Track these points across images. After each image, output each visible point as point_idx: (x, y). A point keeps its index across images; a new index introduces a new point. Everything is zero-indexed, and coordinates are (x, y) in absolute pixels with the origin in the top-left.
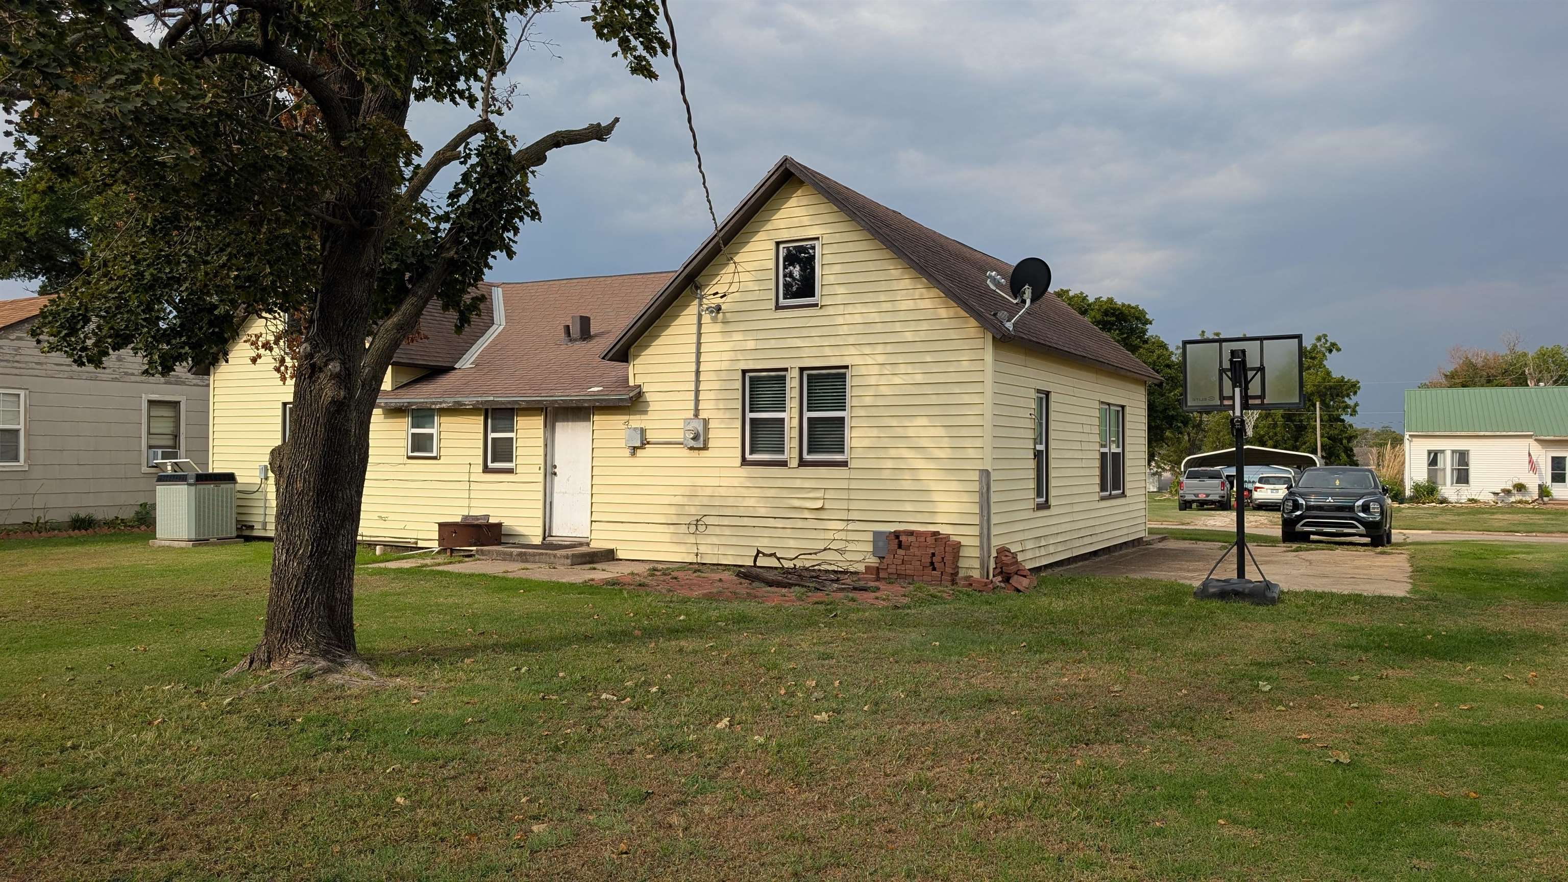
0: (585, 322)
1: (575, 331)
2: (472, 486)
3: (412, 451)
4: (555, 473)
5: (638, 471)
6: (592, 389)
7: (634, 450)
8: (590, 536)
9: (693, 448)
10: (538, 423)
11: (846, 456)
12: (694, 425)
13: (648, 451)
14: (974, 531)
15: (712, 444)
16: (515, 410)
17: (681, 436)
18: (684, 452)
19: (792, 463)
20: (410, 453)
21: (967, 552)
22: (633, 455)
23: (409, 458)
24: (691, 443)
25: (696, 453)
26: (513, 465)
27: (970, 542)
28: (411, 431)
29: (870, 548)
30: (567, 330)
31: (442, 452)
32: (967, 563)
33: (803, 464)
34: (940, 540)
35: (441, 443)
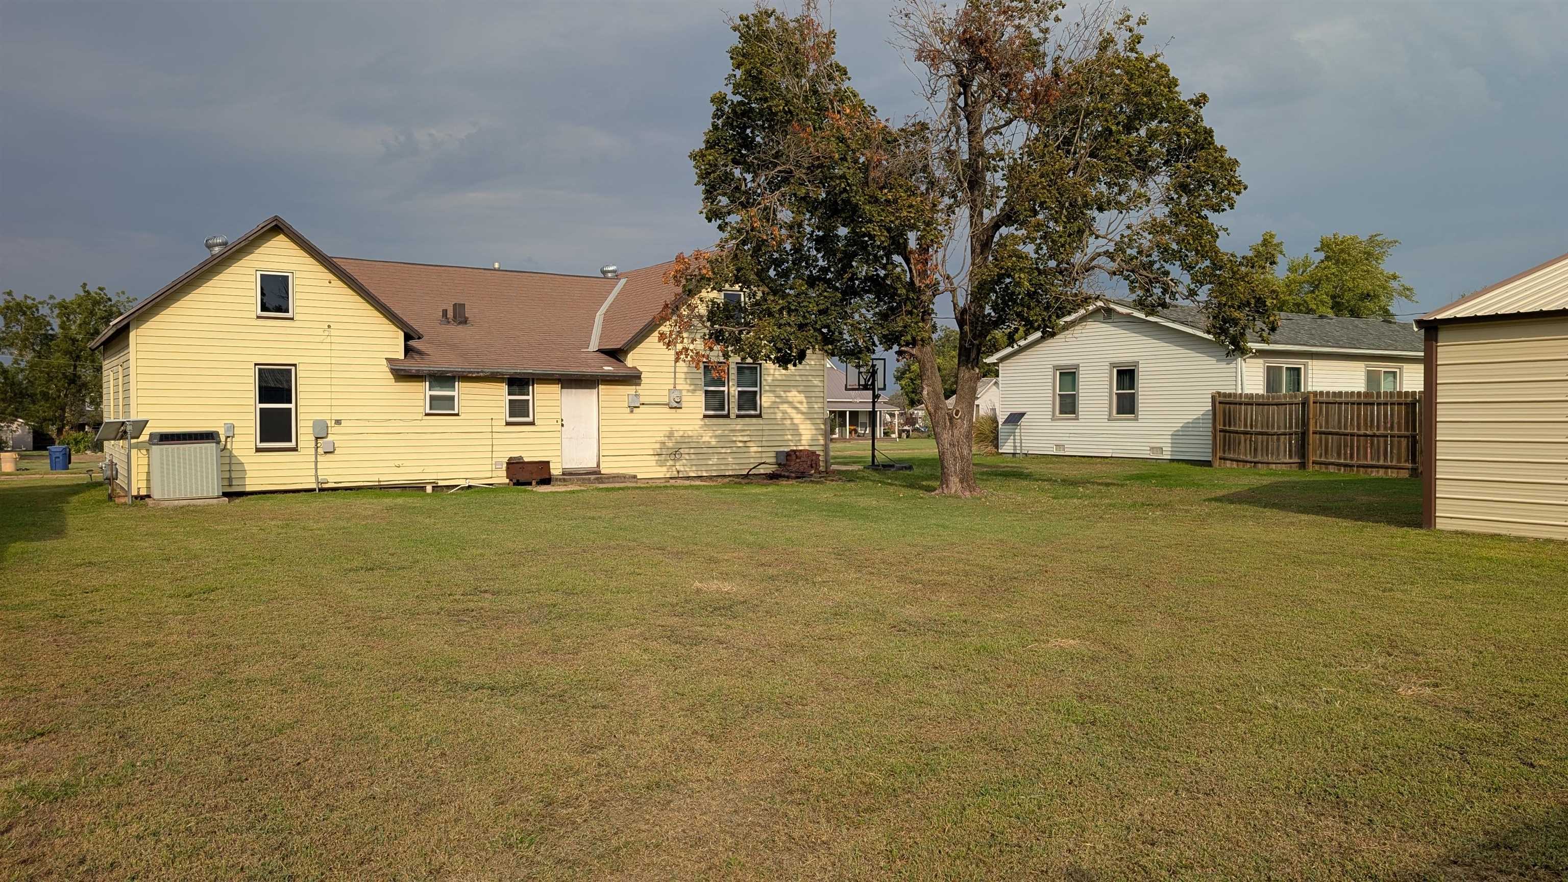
0: (460, 308)
1: (450, 314)
2: (495, 435)
3: (431, 409)
4: (562, 425)
5: (634, 422)
6: (606, 368)
7: (632, 408)
8: (598, 466)
9: (675, 408)
10: (556, 388)
11: (758, 412)
12: (677, 393)
13: (643, 409)
14: (820, 448)
15: (684, 405)
16: (533, 380)
17: (666, 400)
18: (667, 410)
19: (732, 416)
20: (428, 411)
21: (821, 458)
22: (632, 412)
23: (427, 415)
24: (675, 405)
25: (674, 410)
26: (530, 419)
27: (821, 453)
28: (429, 393)
29: (773, 460)
30: (445, 312)
31: (462, 410)
32: (821, 464)
33: (738, 416)
34: (813, 453)
35: (462, 403)
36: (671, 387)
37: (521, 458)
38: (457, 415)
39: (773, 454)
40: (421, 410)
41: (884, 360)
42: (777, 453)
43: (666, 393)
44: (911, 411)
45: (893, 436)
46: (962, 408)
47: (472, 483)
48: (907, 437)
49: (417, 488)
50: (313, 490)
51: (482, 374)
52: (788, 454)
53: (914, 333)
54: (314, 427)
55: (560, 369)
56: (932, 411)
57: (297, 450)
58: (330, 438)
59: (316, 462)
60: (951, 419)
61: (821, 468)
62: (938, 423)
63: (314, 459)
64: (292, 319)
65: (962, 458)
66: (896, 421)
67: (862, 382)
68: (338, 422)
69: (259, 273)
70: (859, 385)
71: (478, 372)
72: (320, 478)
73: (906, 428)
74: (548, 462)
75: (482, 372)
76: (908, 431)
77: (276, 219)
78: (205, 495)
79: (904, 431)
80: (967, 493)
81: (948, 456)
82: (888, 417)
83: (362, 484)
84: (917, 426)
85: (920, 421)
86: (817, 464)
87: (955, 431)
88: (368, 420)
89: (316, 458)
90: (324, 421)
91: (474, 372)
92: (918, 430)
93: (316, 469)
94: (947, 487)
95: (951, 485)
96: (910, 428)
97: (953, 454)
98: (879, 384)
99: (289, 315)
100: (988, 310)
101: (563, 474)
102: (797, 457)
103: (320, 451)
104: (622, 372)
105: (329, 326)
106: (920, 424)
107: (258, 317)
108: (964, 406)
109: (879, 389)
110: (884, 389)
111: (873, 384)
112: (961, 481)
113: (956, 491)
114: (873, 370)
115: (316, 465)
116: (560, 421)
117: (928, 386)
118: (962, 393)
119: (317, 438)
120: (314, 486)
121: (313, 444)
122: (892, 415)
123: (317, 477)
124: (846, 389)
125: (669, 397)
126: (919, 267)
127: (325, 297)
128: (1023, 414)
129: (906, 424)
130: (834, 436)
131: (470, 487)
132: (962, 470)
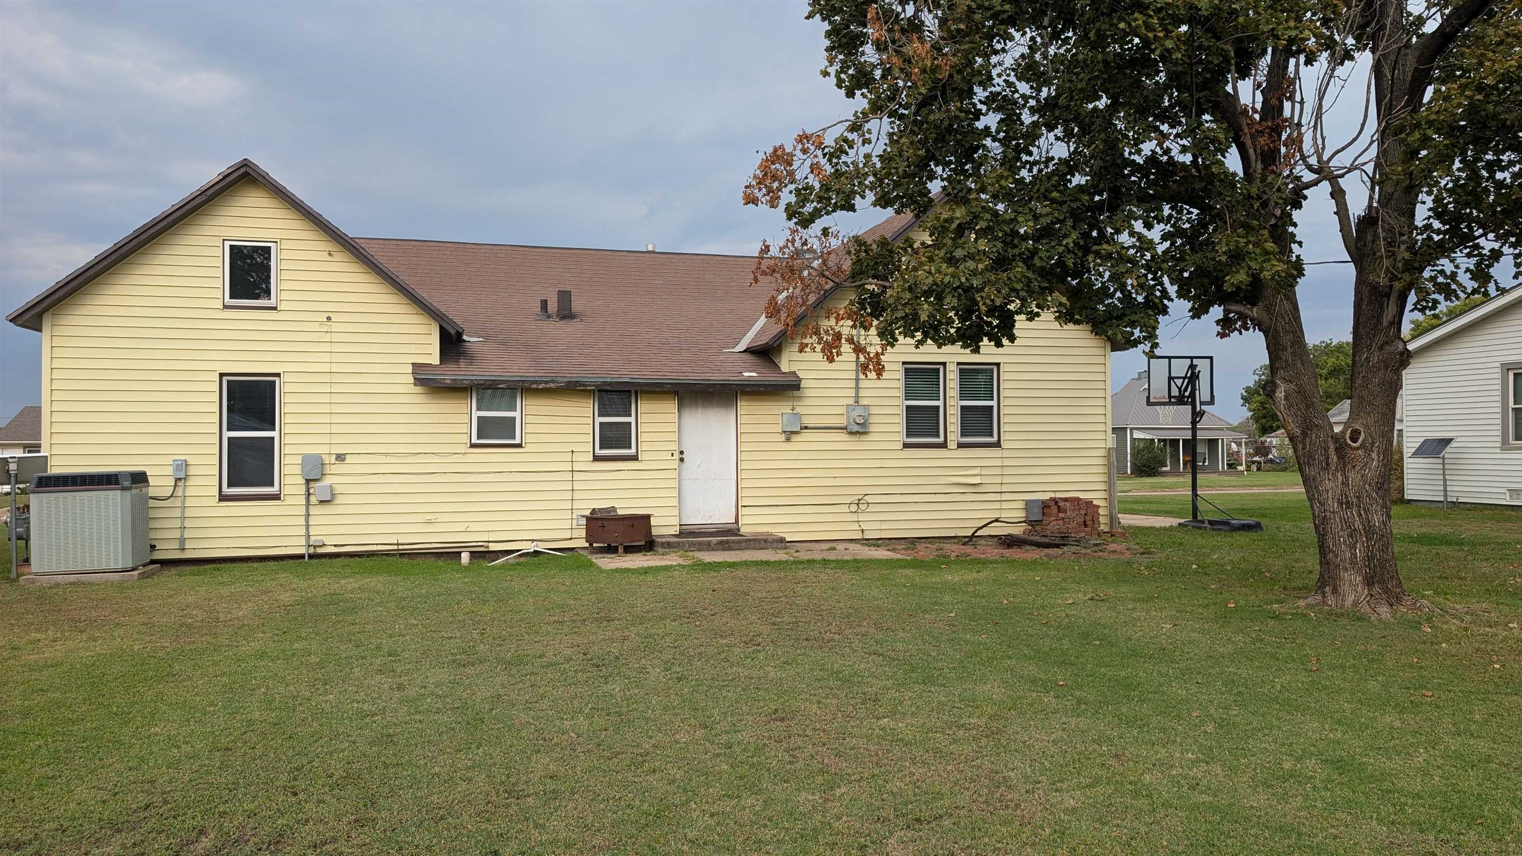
0: (565, 297)
1: (553, 307)
2: (577, 476)
3: (478, 438)
4: (682, 460)
5: (793, 455)
6: (746, 374)
7: (789, 435)
8: (737, 522)
9: (857, 433)
10: (670, 407)
11: (995, 439)
12: (859, 411)
13: (806, 436)
14: (1103, 495)
15: (872, 428)
16: (636, 392)
17: (842, 421)
18: (844, 437)
19: (952, 445)
20: (475, 440)
21: (1101, 511)
22: (788, 440)
23: (473, 446)
24: (856, 428)
25: (854, 438)
26: (632, 451)
27: (1102, 503)
28: (476, 414)
29: (1021, 514)
30: (544, 304)
31: (528, 438)
32: (1102, 520)
33: (961, 446)
34: (1089, 503)
35: (528, 429)
36: (851, 401)
37: (614, 509)
38: (519, 446)
39: (1021, 505)
40: (465, 439)
41: (1211, 358)
42: (1027, 502)
43: (842, 410)
44: (1263, 439)
45: (1240, 468)
46: (1366, 426)
47: (541, 547)
48: (1259, 469)
49: (450, 555)
50: (301, 557)
51: (552, 385)
52: (1045, 506)
53: (1253, 265)
54: (303, 465)
55: (674, 376)
56: (1298, 432)
57: (279, 499)
58: (327, 481)
59: (308, 516)
60: (1341, 448)
61: (1103, 528)
62: (1311, 456)
63: (304, 512)
64: (275, 308)
65: (1369, 531)
66: (1243, 451)
67: (1175, 392)
68: (340, 458)
69: (227, 244)
70: (1170, 397)
71: (547, 382)
72: (312, 539)
73: (1257, 459)
74: (647, 517)
75: (553, 382)
76: (1259, 463)
77: (245, 163)
78: (104, 567)
79: (1253, 462)
80: (1384, 611)
81: (1335, 524)
82: (1234, 445)
83: (375, 548)
84: (1271, 456)
85: (1274, 451)
86: (1095, 519)
87: (1352, 475)
88: (386, 454)
89: (307, 510)
90: (319, 457)
91: (541, 382)
92: (1271, 461)
93: (307, 526)
94: (1335, 591)
95: (1345, 588)
96: (1262, 459)
97: (1348, 524)
98: (1203, 393)
99: (272, 302)
100: (1422, 213)
101: (681, 534)
102: (1059, 509)
103: (313, 500)
104: (770, 377)
105: (329, 319)
106: (1274, 454)
107: (225, 307)
108: (1371, 420)
109: (1202, 403)
110: (1212, 402)
111: (1192, 395)
112: (1369, 582)
113: (1356, 603)
114: (1193, 373)
115: (307, 521)
116: (676, 454)
117: (1285, 380)
118: (1365, 393)
119: (308, 481)
120: (302, 551)
121: (302, 490)
122: (1239, 444)
123: (308, 536)
124: (1149, 403)
125: (848, 417)
126: (1262, 140)
127: (323, 277)
128: (1449, 441)
129: (1256, 455)
130: (1164, 469)
131: (536, 553)
132: (1370, 558)
